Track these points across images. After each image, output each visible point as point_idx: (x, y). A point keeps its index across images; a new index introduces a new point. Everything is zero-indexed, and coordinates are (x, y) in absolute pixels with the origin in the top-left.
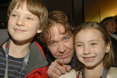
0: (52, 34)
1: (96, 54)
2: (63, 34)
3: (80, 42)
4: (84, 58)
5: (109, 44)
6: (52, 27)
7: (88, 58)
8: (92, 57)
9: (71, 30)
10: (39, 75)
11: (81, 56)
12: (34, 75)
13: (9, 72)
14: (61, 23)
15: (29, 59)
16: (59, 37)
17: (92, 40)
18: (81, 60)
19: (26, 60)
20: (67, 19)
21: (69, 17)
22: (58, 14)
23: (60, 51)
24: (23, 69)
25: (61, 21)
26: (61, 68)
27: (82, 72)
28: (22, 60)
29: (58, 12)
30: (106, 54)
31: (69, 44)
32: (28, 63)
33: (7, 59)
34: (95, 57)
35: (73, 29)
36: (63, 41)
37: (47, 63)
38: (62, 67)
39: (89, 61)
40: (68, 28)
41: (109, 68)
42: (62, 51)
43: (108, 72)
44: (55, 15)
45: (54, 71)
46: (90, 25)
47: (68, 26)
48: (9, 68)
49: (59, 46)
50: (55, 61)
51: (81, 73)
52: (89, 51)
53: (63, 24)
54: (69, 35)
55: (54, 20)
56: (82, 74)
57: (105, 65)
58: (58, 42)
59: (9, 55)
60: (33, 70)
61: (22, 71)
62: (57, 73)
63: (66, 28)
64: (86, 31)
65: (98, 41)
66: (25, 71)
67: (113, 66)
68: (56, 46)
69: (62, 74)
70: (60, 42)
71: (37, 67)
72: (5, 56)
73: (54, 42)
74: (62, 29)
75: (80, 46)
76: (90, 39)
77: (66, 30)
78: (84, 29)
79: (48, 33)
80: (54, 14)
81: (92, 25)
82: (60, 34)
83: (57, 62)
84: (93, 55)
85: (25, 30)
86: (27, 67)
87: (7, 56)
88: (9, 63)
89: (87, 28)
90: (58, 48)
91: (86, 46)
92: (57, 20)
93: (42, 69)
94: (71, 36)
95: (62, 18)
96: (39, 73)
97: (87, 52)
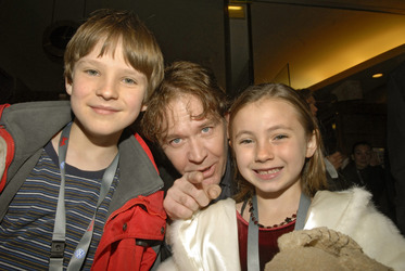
0: (170, 121)
1: (285, 161)
2: (199, 118)
3: (246, 132)
4: (256, 171)
5: (314, 137)
6: (171, 104)
7: (267, 170)
9: (219, 108)
10: (142, 213)
11: (248, 167)
12: (130, 212)
13: (67, 205)
14: (194, 92)
15: (118, 174)
16: (189, 125)
17: (276, 128)
18: (249, 175)
19: (110, 177)
20: (207, 81)
21: (212, 77)
22: (186, 70)
23: (192, 159)
24: (101, 197)
25: (193, 88)
26: (197, 193)
27: (251, 204)
28: (99, 175)
29: (186, 65)
30: (307, 160)
31: (213, 141)
32: (115, 183)
33: (62, 174)
34: (282, 167)
35: (221, 105)
36: (199, 135)
37: (160, 183)
38: (201, 191)
39: (268, 179)
40: (211, 104)
41: (313, 193)
42: (198, 158)
43: (310, 202)
44: (178, 73)
45: (181, 199)
46: (269, 89)
47: (210, 98)
48: (68, 194)
49: (191, 146)
50: (184, 178)
51: (248, 207)
52: (269, 154)
53: (199, 94)
54: (213, 120)
55: (176, 86)
56: (251, 210)
57: (304, 186)
58: (187, 137)
59: (67, 162)
60: (127, 200)
61: (99, 202)
62: (187, 204)
63: (204, 105)
64: (261, 103)
65: (290, 129)
66: (106, 204)
67: (323, 188)
68: (184, 147)
69: (202, 209)
70: (192, 138)
71: (137, 193)
72: (58, 167)
73: (178, 137)
74: (196, 106)
76: (270, 126)
77: (206, 110)
78: (257, 100)
79: (161, 116)
80: (177, 69)
81: (275, 91)
82: (191, 120)
83: (188, 180)
84: (277, 163)
85: (117, 108)
86: (111, 193)
87: (62, 165)
88: (68, 182)
89: (264, 97)
90: (188, 153)
91: (262, 141)
92: (183, 86)
93: (148, 199)
94: (218, 122)
95: (196, 79)
96: (143, 207)
97: (263, 156)
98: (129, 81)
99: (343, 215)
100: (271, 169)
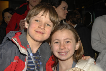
8: (66, 52)
11: (56, 51)
17: (67, 39)
34: (68, 52)
39: (63, 55)
64: (62, 31)
65: (71, 40)
75: (57, 43)
81: (67, 27)
84: (67, 50)
89: (63, 29)
97: (62, 48)
98: (48, 25)
99: (85, 66)
100: (64, 52)
